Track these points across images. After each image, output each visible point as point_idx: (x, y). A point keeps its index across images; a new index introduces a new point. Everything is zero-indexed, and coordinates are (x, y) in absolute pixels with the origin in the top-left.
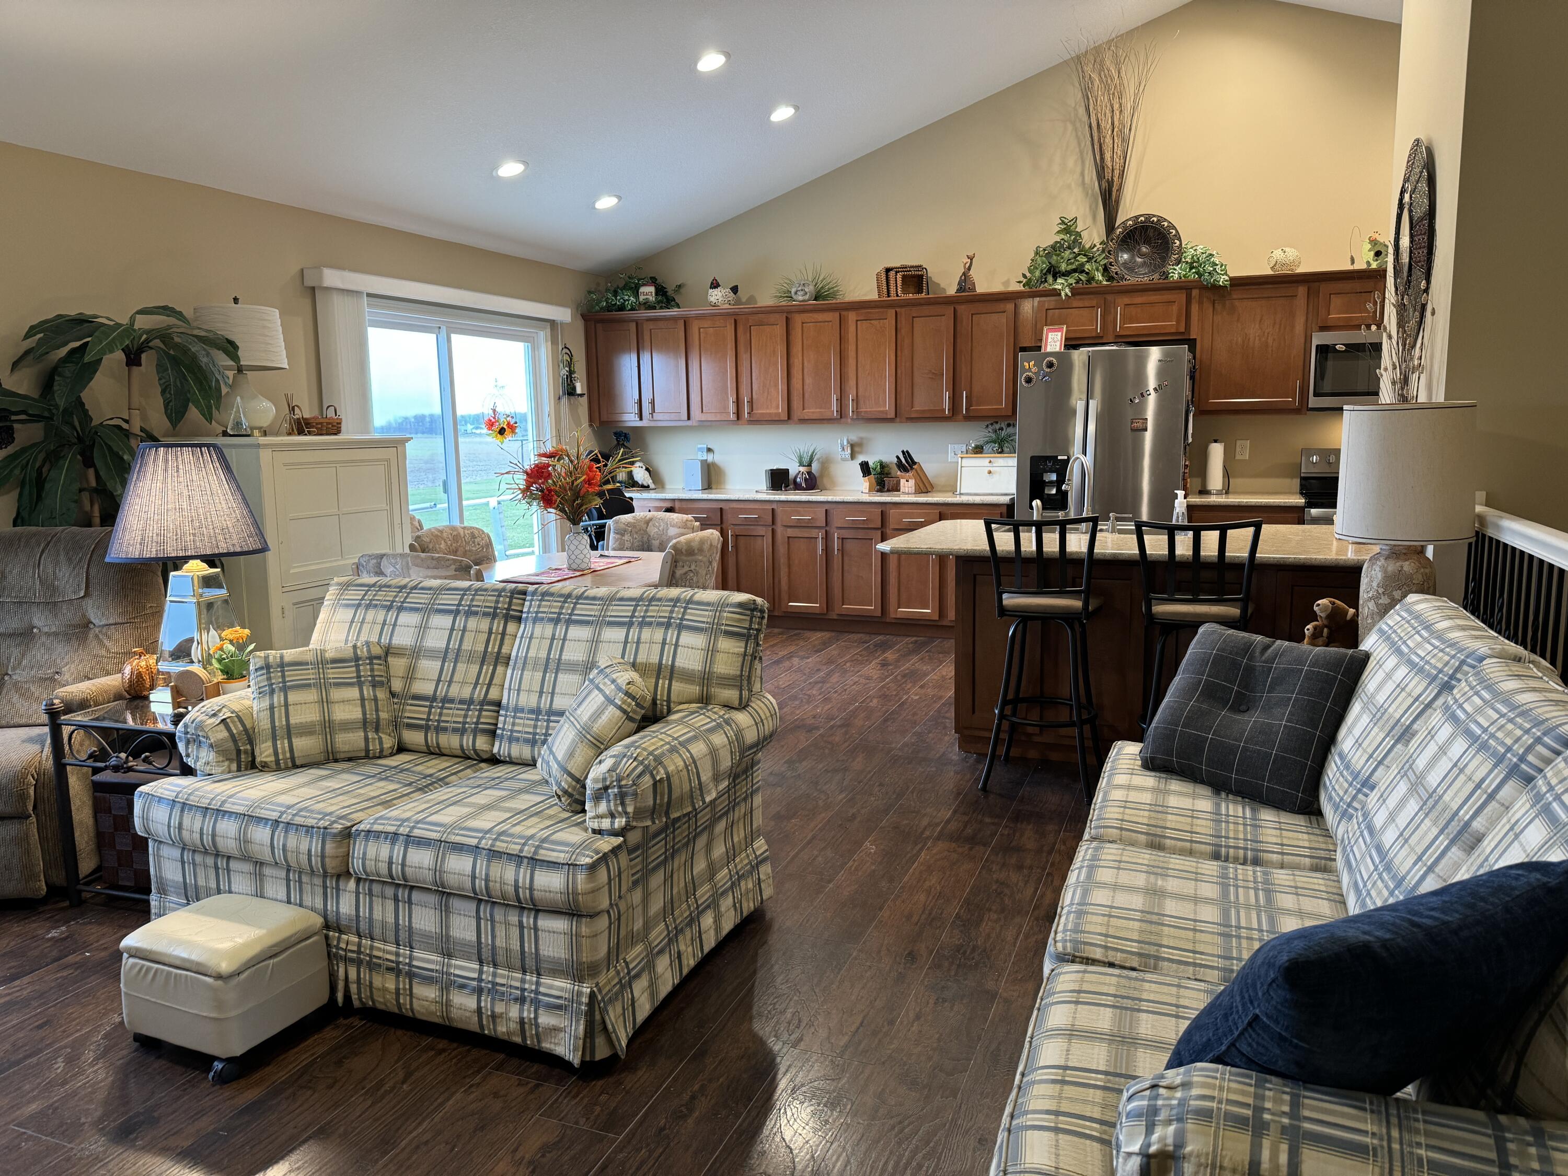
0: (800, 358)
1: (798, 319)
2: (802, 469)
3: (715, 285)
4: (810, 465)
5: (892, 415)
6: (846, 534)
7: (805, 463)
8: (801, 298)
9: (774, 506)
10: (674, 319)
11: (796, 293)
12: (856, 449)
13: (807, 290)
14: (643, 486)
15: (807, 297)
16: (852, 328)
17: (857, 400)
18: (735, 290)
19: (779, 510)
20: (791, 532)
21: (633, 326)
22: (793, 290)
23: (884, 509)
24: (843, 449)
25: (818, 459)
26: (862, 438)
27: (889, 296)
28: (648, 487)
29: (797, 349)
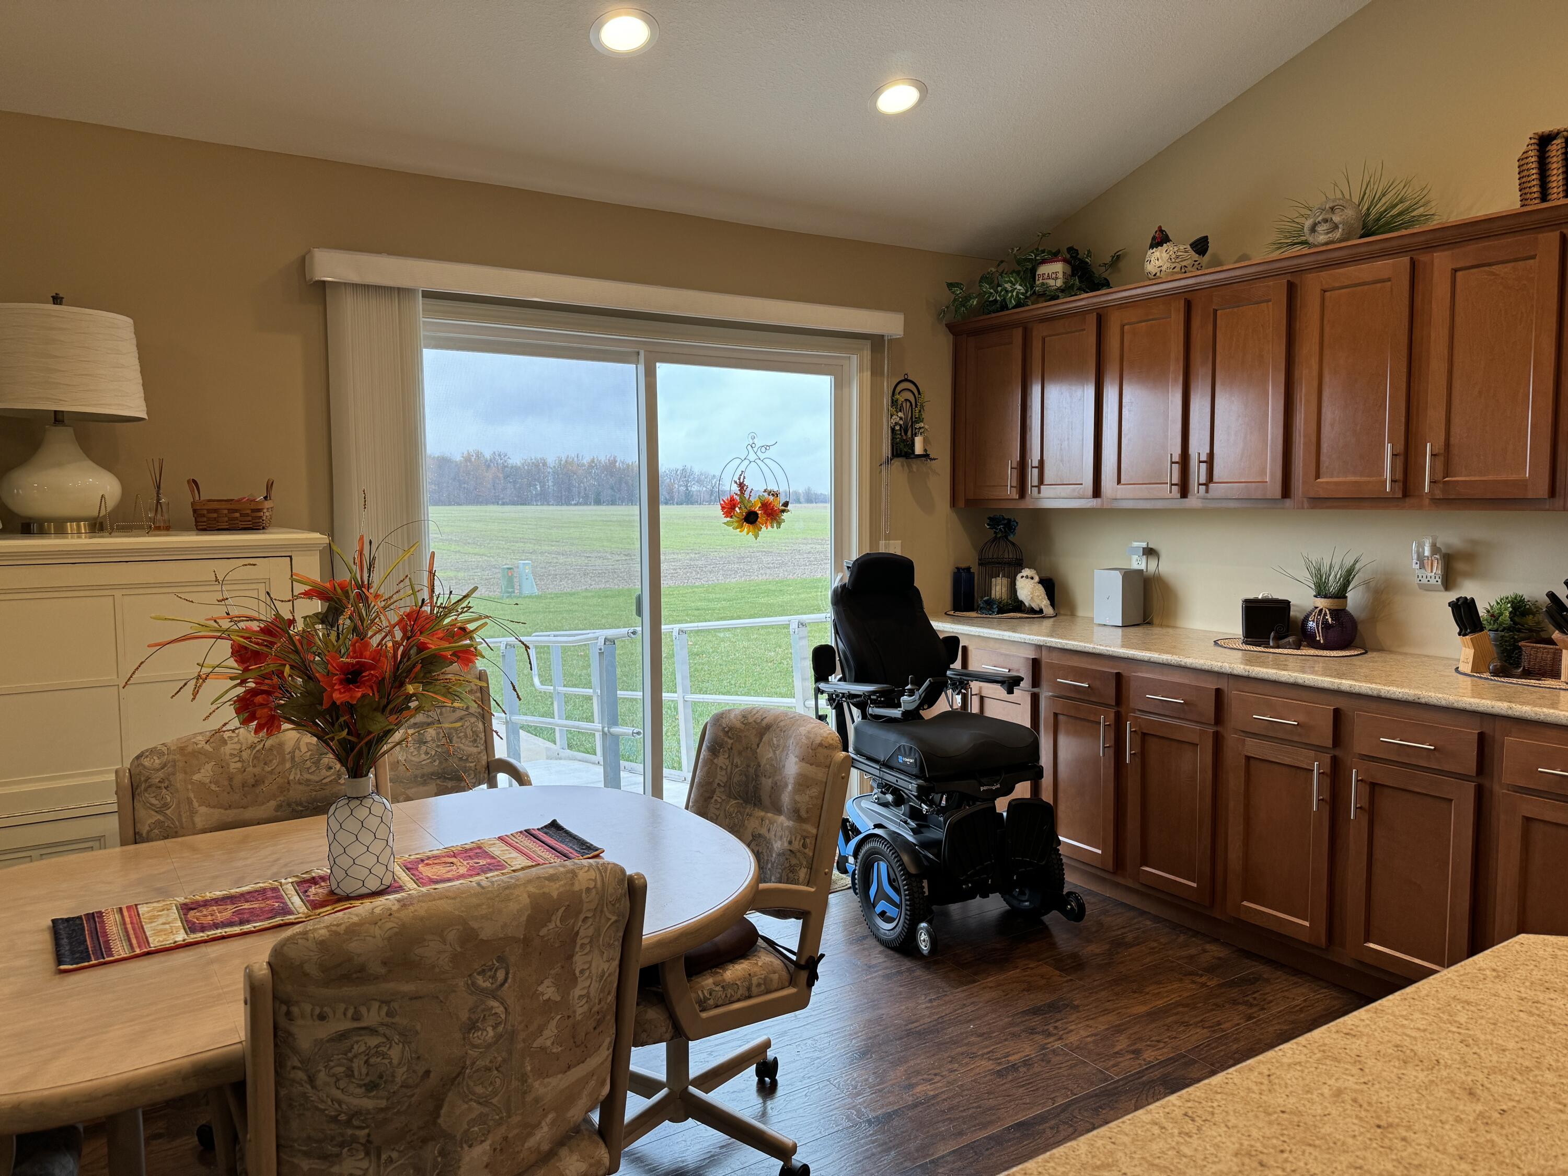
0: (1315, 367)
1: (1312, 285)
2: (1321, 603)
3: (1160, 239)
4: (1341, 594)
5: (1542, 490)
6: (1381, 774)
7: (1333, 587)
8: (1322, 238)
9: (1223, 685)
10: (1081, 314)
11: (1313, 229)
12: (1460, 566)
13: (1336, 219)
14: (1032, 611)
15: (1338, 234)
16: (1440, 288)
17: (1446, 456)
18: (1201, 246)
19: (1233, 693)
20: (1253, 747)
21: (1018, 334)
22: (1308, 223)
23: (1487, 730)
24: (1422, 566)
25: (1366, 583)
26: (1474, 542)
27: (1544, 197)
28: (1041, 611)
29: (1308, 348)
